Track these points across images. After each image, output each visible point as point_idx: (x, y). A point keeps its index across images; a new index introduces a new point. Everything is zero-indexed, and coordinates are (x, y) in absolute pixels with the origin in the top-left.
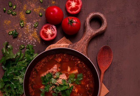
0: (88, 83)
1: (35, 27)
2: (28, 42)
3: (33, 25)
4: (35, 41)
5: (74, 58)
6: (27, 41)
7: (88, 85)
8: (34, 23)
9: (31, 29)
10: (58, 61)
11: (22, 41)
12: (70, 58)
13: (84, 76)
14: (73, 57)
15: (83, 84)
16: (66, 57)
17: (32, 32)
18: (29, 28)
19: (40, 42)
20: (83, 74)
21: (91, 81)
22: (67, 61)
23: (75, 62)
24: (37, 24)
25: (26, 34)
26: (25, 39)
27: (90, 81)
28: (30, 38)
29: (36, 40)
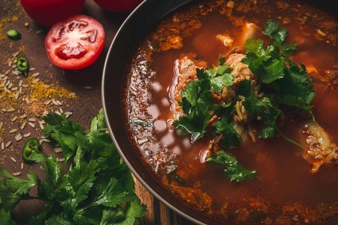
0: (312, 26)
1: (25, 74)
2: (37, 126)
3: (16, 73)
4: (57, 103)
5: (206, 7)
6: (33, 125)
7: (319, 32)
8: (14, 66)
9: (14, 87)
10: (175, 47)
11: (18, 137)
12: (199, 15)
13: (281, 21)
14: (201, 7)
15: (303, 41)
16: (185, 21)
17: (26, 93)
18: (10, 89)
19: (73, 95)
20: (275, 20)
21: (315, 16)
22: (198, 26)
23: (222, 12)
24: (22, 61)
25: (12, 109)
26: (20, 125)
27: (310, 19)
28: (34, 108)
29: (58, 99)
